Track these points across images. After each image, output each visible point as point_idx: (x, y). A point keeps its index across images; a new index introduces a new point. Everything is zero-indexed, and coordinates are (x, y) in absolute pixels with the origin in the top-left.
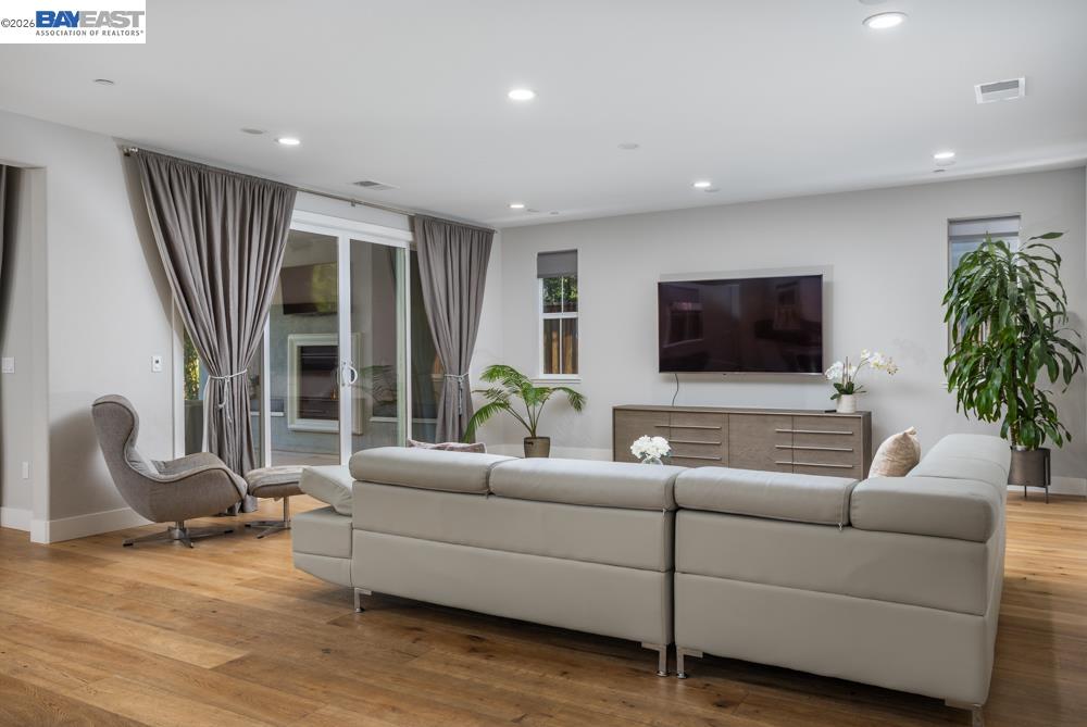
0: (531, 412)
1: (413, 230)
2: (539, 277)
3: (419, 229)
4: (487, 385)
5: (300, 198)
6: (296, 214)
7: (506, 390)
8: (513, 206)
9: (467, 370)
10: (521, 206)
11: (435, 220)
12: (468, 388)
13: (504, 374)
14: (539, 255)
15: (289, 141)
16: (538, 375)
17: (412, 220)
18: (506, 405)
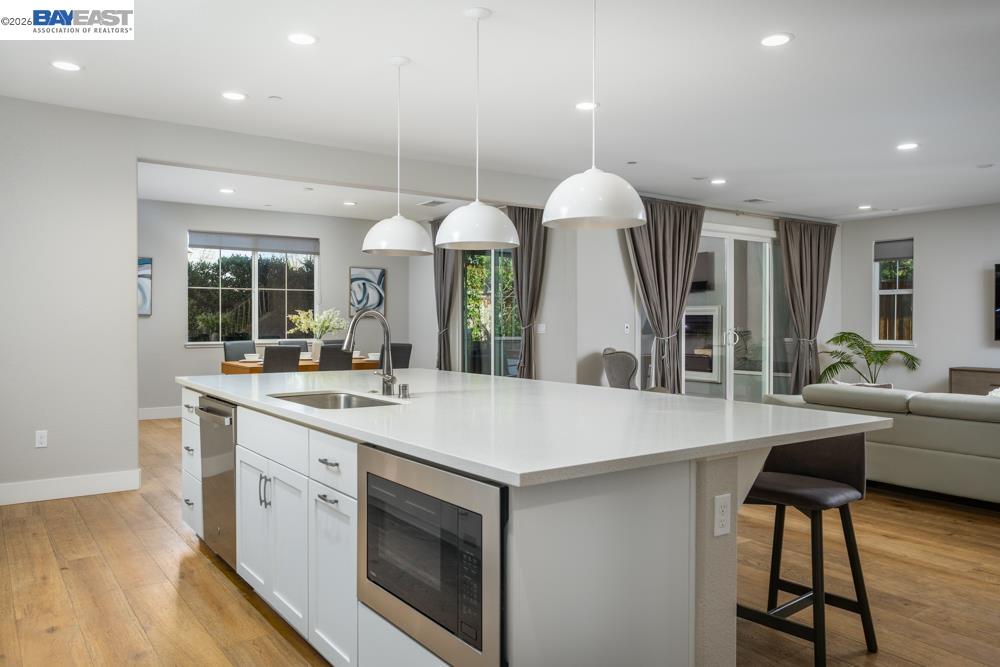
0: (873, 370)
1: (777, 229)
2: (876, 260)
3: (782, 229)
4: (833, 347)
5: (707, 215)
6: (705, 225)
7: (849, 352)
8: (861, 208)
9: (815, 336)
10: (869, 207)
11: (793, 220)
12: (816, 350)
13: (847, 339)
14: (876, 243)
15: (718, 182)
16: (876, 341)
17: (777, 223)
18: (849, 364)
